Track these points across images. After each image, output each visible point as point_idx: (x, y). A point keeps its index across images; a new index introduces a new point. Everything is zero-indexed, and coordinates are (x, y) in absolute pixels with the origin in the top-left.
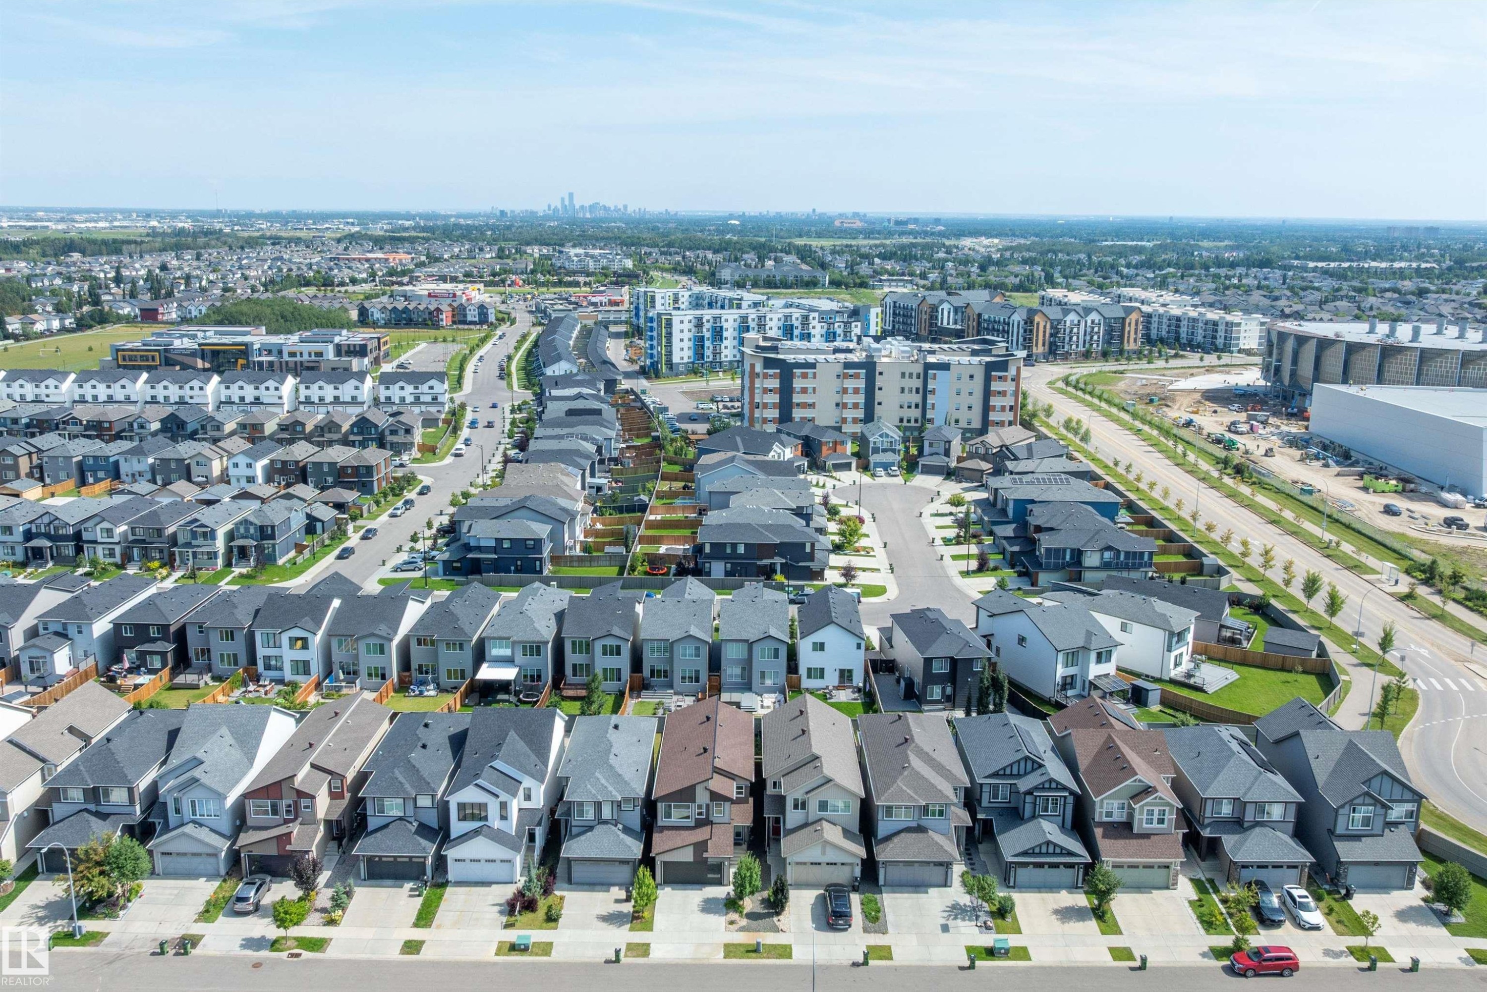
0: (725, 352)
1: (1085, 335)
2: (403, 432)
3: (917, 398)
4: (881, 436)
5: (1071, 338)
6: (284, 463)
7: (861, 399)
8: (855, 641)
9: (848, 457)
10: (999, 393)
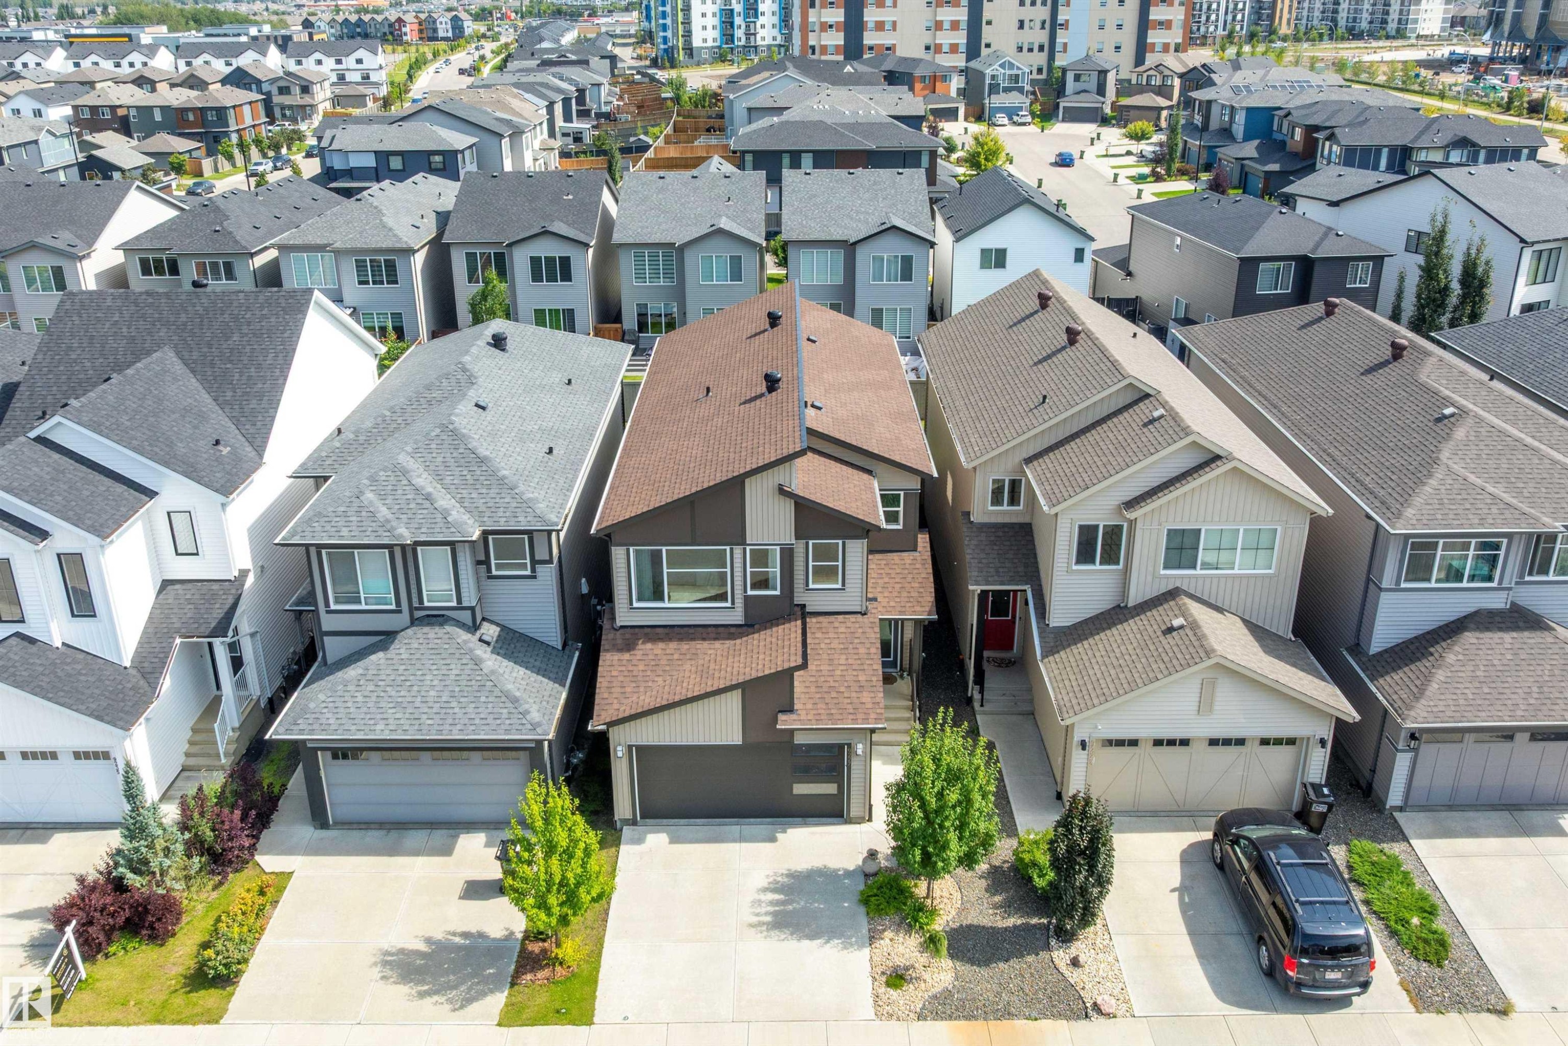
0: (761, 33)
1: (1226, 13)
2: (298, 90)
3: (1042, 37)
4: (1002, 66)
5: (1208, 18)
6: (94, 109)
7: (961, 38)
8: (1071, 243)
9: (953, 100)
10: (1161, 23)
